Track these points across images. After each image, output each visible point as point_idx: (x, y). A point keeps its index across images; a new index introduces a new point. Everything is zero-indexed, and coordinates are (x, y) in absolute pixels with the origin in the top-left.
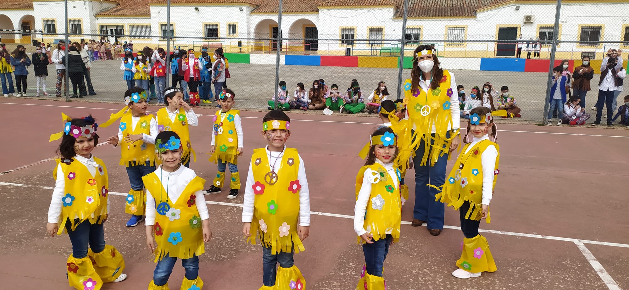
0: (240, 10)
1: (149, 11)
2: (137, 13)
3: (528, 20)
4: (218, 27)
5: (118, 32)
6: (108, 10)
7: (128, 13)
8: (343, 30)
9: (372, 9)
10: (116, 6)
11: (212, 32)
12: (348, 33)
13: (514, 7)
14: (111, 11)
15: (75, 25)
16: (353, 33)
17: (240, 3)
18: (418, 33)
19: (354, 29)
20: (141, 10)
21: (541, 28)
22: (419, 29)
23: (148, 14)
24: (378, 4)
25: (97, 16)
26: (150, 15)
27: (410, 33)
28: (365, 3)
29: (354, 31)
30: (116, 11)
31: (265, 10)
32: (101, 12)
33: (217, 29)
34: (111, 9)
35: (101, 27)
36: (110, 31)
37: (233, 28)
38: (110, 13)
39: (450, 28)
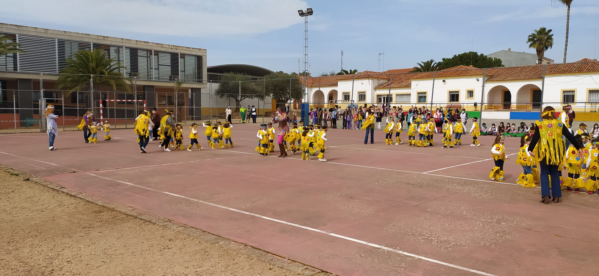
0: (477, 80)
1: (411, 84)
2: (401, 86)
4: (459, 93)
5: (389, 99)
6: (383, 85)
7: (396, 86)
8: (564, 92)
9: (591, 75)
10: (387, 81)
11: (454, 96)
12: (569, 94)
14: (385, 85)
15: (362, 95)
16: (573, 94)
17: (477, 75)
19: (574, 91)
20: (405, 83)
23: (410, 86)
24: (596, 71)
25: (376, 89)
26: (411, 86)
28: (585, 70)
29: (574, 93)
30: (388, 85)
31: (498, 79)
32: (378, 86)
33: (459, 94)
34: (384, 84)
35: (378, 96)
36: (383, 98)
37: (471, 93)
38: (384, 86)
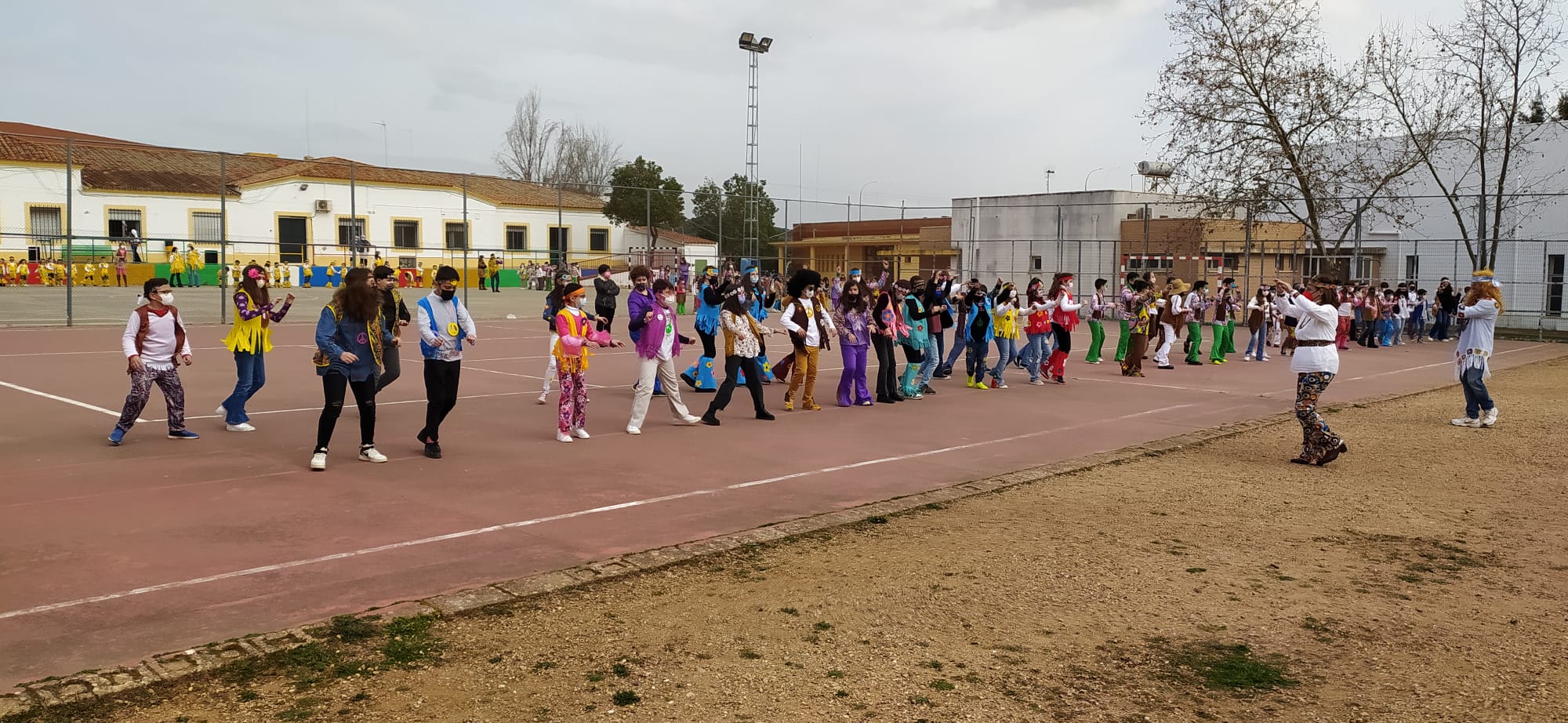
3: (322, 207)
13: (300, 185)
18: (137, 219)
21: (341, 220)
22: (138, 212)
27: (120, 219)
39: (197, 214)
